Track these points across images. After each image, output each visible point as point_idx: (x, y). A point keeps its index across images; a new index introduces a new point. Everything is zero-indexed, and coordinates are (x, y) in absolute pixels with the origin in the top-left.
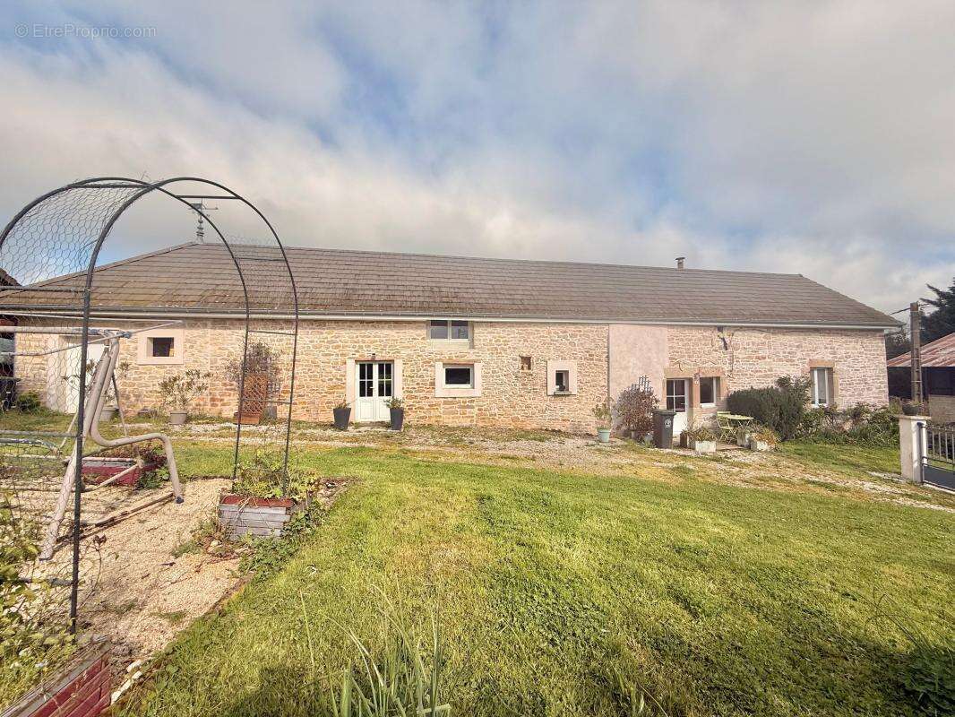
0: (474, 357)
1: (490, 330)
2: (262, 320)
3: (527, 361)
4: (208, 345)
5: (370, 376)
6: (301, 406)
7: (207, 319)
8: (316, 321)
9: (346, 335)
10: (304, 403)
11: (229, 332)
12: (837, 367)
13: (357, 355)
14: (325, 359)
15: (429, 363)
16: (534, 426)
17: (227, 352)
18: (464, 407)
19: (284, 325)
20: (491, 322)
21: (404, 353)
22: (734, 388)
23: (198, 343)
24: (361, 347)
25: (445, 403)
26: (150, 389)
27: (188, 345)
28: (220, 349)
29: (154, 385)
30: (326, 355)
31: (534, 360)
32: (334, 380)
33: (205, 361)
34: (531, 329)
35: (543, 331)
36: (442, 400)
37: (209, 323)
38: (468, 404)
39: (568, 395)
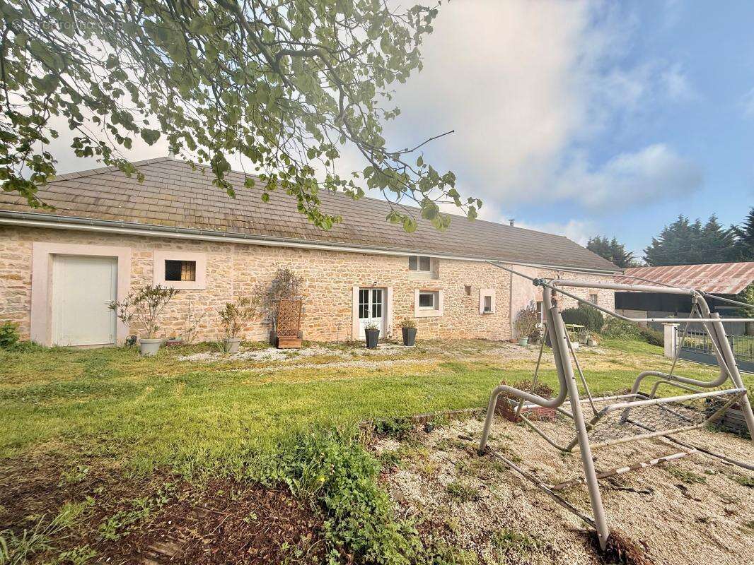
0: (439, 286)
1: (449, 265)
2: (283, 247)
3: (468, 289)
4: (231, 270)
5: (367, 301)
6: (316, 328)
7: (230, 243)
8: (329, 251)
9: (353, 265)
10: (319, 325)
11: (251, 258)
12: (599, 294)
13: (361, 283)
14: (336, 286)
15: (410, 291)
16: (472, 337)
17: (249, 278)
18: (432, 324)
19: (302, 254)
20: (450, 260)
21: (394, 281)
22: (564, 308)
23: (221, 268)
24: (363, 276)
25: (420, 322)
26: (168, 316)
27: (210, 269)
28: (243, 274)
29: (173, 311)
30: (337, 282)
31: (472, 288)
32: (343, 305)
33: (228, 287)
34: (472, 266)
35: (479, 267)
36: (419, 319)
37: (232, 248)
38: (433, 322)
39: (490, 314)
